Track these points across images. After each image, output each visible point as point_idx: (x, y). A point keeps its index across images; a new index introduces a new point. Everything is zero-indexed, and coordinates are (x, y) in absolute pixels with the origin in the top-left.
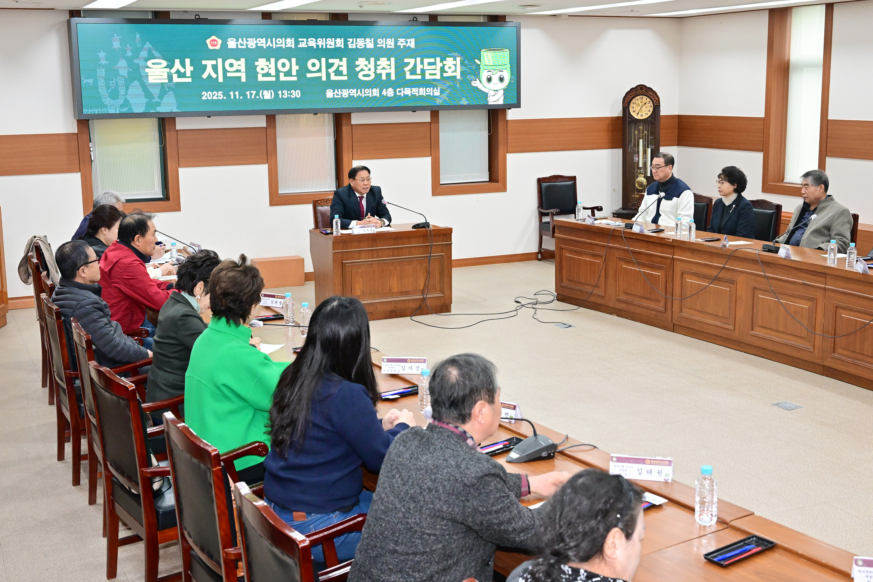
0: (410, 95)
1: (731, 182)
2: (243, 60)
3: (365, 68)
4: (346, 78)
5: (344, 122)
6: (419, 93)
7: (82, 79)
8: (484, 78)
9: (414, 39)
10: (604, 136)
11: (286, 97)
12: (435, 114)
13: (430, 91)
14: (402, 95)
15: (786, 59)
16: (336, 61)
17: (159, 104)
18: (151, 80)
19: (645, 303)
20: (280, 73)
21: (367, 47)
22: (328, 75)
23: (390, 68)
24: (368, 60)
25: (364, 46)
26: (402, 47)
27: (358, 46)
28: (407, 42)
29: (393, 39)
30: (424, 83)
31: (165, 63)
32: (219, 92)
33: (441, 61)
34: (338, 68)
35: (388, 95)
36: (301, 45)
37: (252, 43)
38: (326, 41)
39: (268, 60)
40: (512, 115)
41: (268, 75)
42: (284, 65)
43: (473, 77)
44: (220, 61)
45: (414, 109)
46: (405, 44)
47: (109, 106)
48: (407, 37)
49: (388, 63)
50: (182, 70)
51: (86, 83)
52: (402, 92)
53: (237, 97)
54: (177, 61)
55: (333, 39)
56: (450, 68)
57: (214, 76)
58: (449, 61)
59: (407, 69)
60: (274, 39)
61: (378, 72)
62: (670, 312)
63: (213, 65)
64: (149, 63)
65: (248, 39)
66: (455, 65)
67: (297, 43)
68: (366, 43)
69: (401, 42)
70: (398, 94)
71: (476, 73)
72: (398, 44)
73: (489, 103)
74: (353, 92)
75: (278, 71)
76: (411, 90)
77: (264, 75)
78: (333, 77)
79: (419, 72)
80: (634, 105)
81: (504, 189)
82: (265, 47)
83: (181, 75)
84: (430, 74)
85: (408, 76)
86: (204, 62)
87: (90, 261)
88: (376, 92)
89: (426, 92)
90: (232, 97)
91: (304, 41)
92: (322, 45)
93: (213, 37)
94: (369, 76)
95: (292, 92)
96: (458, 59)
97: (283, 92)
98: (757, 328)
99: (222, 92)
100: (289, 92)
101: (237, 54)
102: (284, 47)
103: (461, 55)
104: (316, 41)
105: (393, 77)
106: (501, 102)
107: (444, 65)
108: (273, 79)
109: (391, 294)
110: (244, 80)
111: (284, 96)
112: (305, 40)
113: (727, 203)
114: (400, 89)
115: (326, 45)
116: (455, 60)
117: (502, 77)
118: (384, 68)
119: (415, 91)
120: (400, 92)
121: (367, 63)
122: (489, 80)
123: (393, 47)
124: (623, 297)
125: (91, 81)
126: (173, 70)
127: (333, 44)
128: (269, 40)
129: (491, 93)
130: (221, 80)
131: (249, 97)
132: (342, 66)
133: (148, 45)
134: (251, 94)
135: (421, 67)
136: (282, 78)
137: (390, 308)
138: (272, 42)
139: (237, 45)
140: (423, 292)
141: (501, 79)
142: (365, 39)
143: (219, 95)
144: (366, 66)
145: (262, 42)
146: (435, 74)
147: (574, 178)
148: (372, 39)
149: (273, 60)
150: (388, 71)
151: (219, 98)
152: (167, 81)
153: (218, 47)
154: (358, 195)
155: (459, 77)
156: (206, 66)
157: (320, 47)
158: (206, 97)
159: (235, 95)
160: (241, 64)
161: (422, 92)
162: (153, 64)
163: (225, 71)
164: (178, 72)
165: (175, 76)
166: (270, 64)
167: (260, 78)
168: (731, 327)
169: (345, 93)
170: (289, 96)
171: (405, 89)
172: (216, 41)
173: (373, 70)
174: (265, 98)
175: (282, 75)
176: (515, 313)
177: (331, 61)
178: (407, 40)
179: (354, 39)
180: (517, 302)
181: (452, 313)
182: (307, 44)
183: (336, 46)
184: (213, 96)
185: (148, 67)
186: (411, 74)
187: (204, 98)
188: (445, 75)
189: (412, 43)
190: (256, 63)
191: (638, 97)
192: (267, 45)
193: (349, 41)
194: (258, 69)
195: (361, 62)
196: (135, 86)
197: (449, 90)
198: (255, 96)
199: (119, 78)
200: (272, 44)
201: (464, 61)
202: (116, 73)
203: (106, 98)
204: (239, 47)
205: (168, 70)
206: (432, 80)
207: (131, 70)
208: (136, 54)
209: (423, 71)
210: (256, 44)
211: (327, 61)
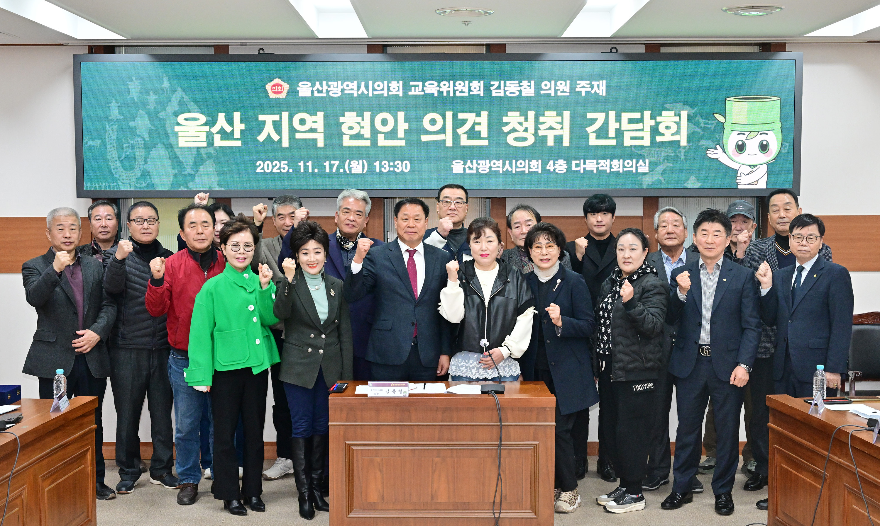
0: (595, 171)
2: (320, 115)
3: (518, 127)
4: (485, 143)
6: (611, 167)
7: (86, 140)
8: (731, 146)
9: (604, 82)
11: (386, 170)
12: (651, 203)
13: (630, 165)
14: (582, 171)
16: (471, 117)
17: (192, 177)
18: (182, 143)
20: (379, 135)
21: (524, 94)
22: (456, 137)
23: (562, 128)
24: (524, 114)
25: (517, 93)
26: (583, 94)
27: (508, 93)
28: (592, 87)
29: (568, 82)
30: (620, 152)
31: (203, 119)
32: (283, 162)
33: (653, 117)
34: (473, 127)
35: (557, 171)
36: (413, 92)
37: (335, 89)
38: (454, 85)
39: (360, 115)
41: (359, 136)
42: (384, 122)
43: (709, 143)
44: (285, 115)
46: (590, 89)
47: (121, 178)
48: (593, 77)
49: (559, 119)
50: (228, 129)
51: (91, 146)
52: (582, 166)
53: (310, 170)
54: (221, 116)
55: (467, 82)
56: (668, 128)
57: (276, 137)
58: (667, 117)
59: (590, 129)
60: (370, 83)
61: (541, 133)
63: (274, 123)
64: (181, 119)
65: (330, 83)
66: (678, 124)
67: (407, 88)
68: (522, 88)
69: (583, 86)
70: (574, 168)
71: (716, 134)
72: (577, 90)
73: (740, 187)
74: (498, 165)
75: (374, 132)
76: (598, 163)
77: (352, 137)
78: (464, 141)
79: (612, 133)
82: (355, 95)
83: (225, 135)
84: (632, 138)
85: (593, 141)
86: (261, 118)
88: (536, 165)
89: (624, 167)
90: (302, 170)
91: (418, 86)
92: (448, 92)
93: (277, 81)
94: (525, 139)
95: (396, 163)
96: (684, 114)
97: (383, 163)
99: (286, 162)
100: (392, 164)
101: (311, 105)
102: (386, 95)
103: (687, 103)
104: (439, 86)
105: (566, 143)
106: (762, 185)
107: (658, 124)
108: (368, 143)
110: (321, 144)
111: (383, 169)
112: (420, 84)
114: (578, 162)
115: (455, 91)
116: (678, 115)
117: (765, 143)
118: (551, 128)
119: (604, 164)
120: (578, 165)
121: (522, 119)
122: (741, 148)
123: (568, 94)
125: (97, 143)
126: (215, 129)
127: (466, 89)
128: (363, 84)
129: (744, 169)
130: (286, 143)
131: (328, 170)
132: (479, 124)
133: (180, 93)
134: (331, 166)
135: (617, 125)
136: (382, 141)
138: (367, 88)
139: (312, 92)
141: (764, 147)
142: (520, 82)
143: (284, 166)
144: (521, 124)
145: (351, 87)
146: (642, 138)
148: (533, 82)
149: (367, 115)
150: (559, 132)
151: (282, 170)
152: (205, 145)
153: (283, 95)
155: (684, 143)
156: (264, 123)
157: (445, 94)
158: (263, 168)
159: (306, 168)
160: (318, 120)
161: (617, 165)
162: (186, 119)
163: (292, 131)
164: (222, 131)
165: (217, 137)
166: (363, 120)
167: (347, 142)
170: (392, 169)
171: (587, 161)
172: (281, 85)
173: (532, 130)
174: (354, 171)
175: (381, 137)
177: (461, 116)
178: (593, 83)
179: (502, 82)
182: (423, 90)
183: (471, 93)
184: (273, 167)
185: (178, 124)
186: (597, 138)
187: (259, 170)
188: (659, 139)
189: (601, 87)
190: (342, 119)
192: (360, 92)
193: (493, 85)
194: (344, 129)
195: (513, 118)
196: (160, 151)
197: (666, 164)
198: (338, 169)
199: (136, 139)
200: (368, 90)
201: (695, 115)
202: (133, 132)
203: (117, 168)
204: (316, 94)
205: (207, 128)
206: (635, 146)
207: (153, 128)
208: (162, 105)
209: (619, 133)
210: (343, 90)
211: (455, 117)
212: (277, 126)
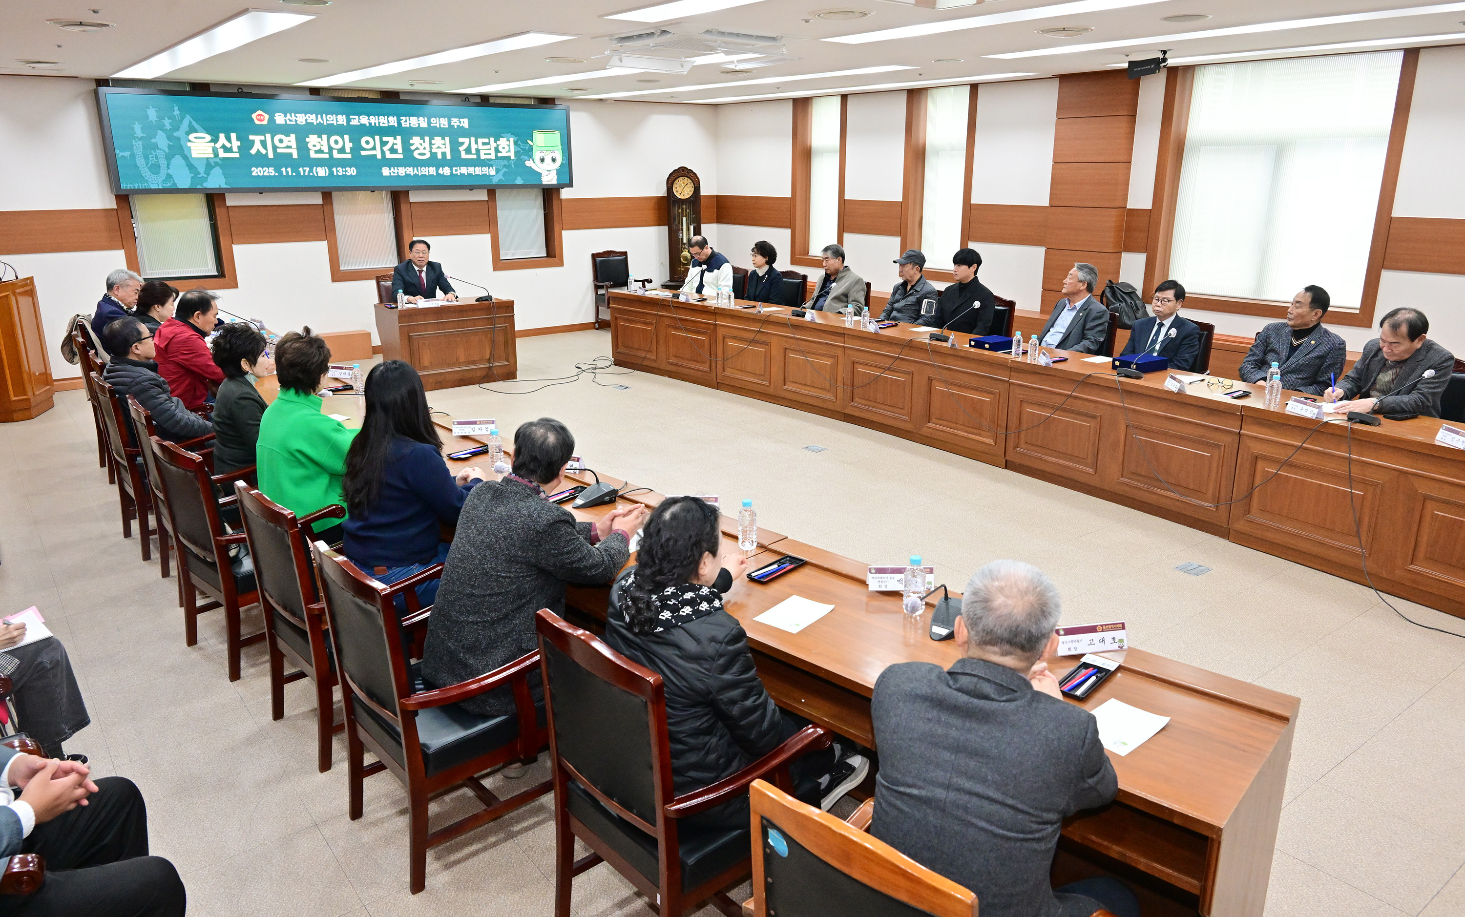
0: (466, 174)
1: (763, 255)
2: (293, 137)
3: (419, 147)
4: (401, 156)
5: (402, 200)
6: (475, 172)
7: (117, 152)
8: (537, 160)
9: (467, 119)
10: (651, 214)
11: (341, 174)
12: (491, 192)
13: (485, 170)
14: (459, 174)
15: (809, 145)
16: (390, 140)
17: (205, 180)
18: (194, 155)
19: (693, 365)
20: (334, 150)
21: (421, 126)
22: (383, 152)
23: (445, 148)
24: (423, 139)
25: (417, 125)
26: (455, 127)
27: (412, 125)
28: (460, 122)
29: (446, 119)
30: (479, 162)
31: (208, 138)
32: (270, 169)
33: (495, 142)
34: (392, 147)
35: (445, 174)
36: (353, 123)
37: (301, 119)
38: (378, 119)
39: (320, 137)
40: (565, 194)
41: (320, 151)
42: (336, 142)
43: (525, 157)
44: (268, 136)
45: (471, 188)
46: (459, 124)
47: (150, 180)
48: (460, 117)
49: (443, 142)
50: (228, 145)
51: (122, 156)
52: (459, 171)
53: (290, 174)
54: (222, 136)
55: (386, 117)
56: (503, 148)
57: (263, 152)
58: (503, 142)
59: (462, 148)
60: (324, 115)
61: (434, 150)
62: (715, 372)
63: (261, 141)
64: (192, 137)
65: (297, 115)
66: (509, 145)
67: (349, 120)
68: (420, 122)
69: (455, 122)
70: (454, 172)
71: (529, 152)
72: (452, 124)
73: (543, 183)
74: (410, 170)
75: (331, 149)
76: (468, 169)
77: (316, 152)
78: (388, 155)
79: (473, 151)
80: (677, 186)
81: (561, 264)
82: (315, 124)
83: (227, 150)
84: (485, 154)
85: (464, 156)
86: (251, 137)
87: (143, 337)
88: (432, 171)
89: (482, 171)
90: (285, 174)
91: (355, 119)
92: (375, 123)
93: (259, 112)
94: (424, 154)
95: (347, 169)
96: (512, 140)
97: (338, 169)
98: (788, 383)
100: (344, 169)
101: (286, 130)
102: (335, 124)
103: (513, 134)
104: (369, 119)
105: (449, 157)
106: (554, 182)
107: (498, 146)
108: (327, 156)
109: (457, 363)
110: (295, 156)
111: (338, 173)
112: (357, 117)
113: (761, 274)
114: (456, 168)
115: (379, 123)
116: (508, 140)
117: (554, 157)
118: (439, 147)
119: (471, 170)
120: (456, 170)
121: (422, 141)
122: (542, 160)
123: (447, 126)
124: (673, 360)
125: (127, 154)
126: (219, 145)
127: (386, 122)
128: (319, 116)
129: (544, 173)
130: (271, 156)
131: (302, 174)
132: (396, 144)
133: (188, 119)
134: (304, 171)
135: (476, 146)
136: (336, 155)
137: (457, 376)
138: (322, 118)
139: (285, 120)
140: (489, 361)
141: (554, 160)
142: (418, 118)
143: (271, 171)
144: (421, 144)
145: (312, 118)
146: (490, 154)
147: (625, 254)
148: (426, 118)
149: (324, 137)
150: (444, 150)
151: (270, 174)
152: (212, 156)
153: (265, 122)
154: (417, 269)
155: (513, 157)
156: (253, 141)
157: (373, 125)
158: (257, 173)
159: (287, 172)
160: (291, 140)
161: (478, 171)
162: (195, 138)
163: (275, 148)
164: (224, 147)
165: (221, 151)
166: (322, 140)
167: (313, 155)
168: (767, 383)
169: (402, 171)
170: (344, 173)
171: (461, 168)
172: (263, 116)
173: (428, 148)
174: (320, 175)
175: (335, 152)
176: (576, 378)
177: (385, 139)
178: (460, 120)
179: (407, 118)
180: (578, 368)
181: (518, 379)
182: (359, 122)
183: (389, 124)
184: (264, 172)
185: (190, 141)
186: (466, 154)
187: (254, 174)
188: (499, 155)
189: (465, 123)
190: (307, 140)
191: (681, 178)
192: (318, 122)
193: (402, 119)
194: (310, 146)
195: (416, 141)
196: (178, 160)
197: (505, 170)
198: (309, 173)
199: (158, 151)
200: (323, 120)
201: (517, 141)
202: (155, 147)
203: (146, 173)
204: (288, 122)
205: (212, 144)
206: (488, 159)
207: (171, 144)
208: (176, 127)
209: (478, 151)
210: (306, 120)
211: (381, 140)
212: (264, 143)
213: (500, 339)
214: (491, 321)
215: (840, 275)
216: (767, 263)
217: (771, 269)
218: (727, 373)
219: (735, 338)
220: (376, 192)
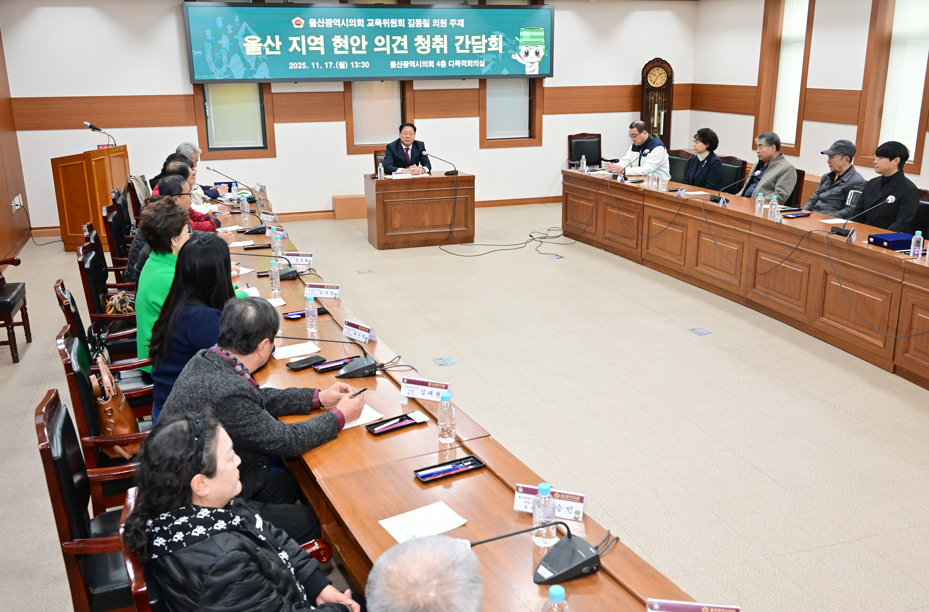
0: (460, 66)
1: (704, 142)
2: (322, 37)
3: (422, 44)
4: (406, 52)
5: (407, 88)
6: (467, 64)
7: (193, 51)
9: (463, 20)
10: (626, 101)
11: (357, 67)
12: (483, 81)
13: (476, 63)
14: (453, 67)
15: (779, 36)
16: (398, 38)
17: (255, 72)
18: (248, 53)
19: (623, 240)
20: (353, 48)
22: (392, 49)
23: (443, 44)
24: (425, 37)
25: (421, 26)
26: (453, 26)
27: (416, 26)
28: (457, 22)
29: (446, 20)
30: (471, 56)
31: (259, 39)
32: (303, 63)
33: (486, 38)
34: (400, 44)
35: (441, 66)
36: (369, 25)
37: (329, 23)
38: (390, 22)
39: (343, 37)
40: (548, 83)
41: (342, 49)
42: (355, 41)
43: (512, 51)
44: (303, 37)
45: (464, 78)
46: (456, 24)
47: (215, 73)
48: (458, 18)
49: (442, 39)
50: (273, 45)
51: (197, 54)
52: (453, 64)
53: (318, 67)
54: (269, 38)
55: (396, 20)
56: (493, 44)
57: (299, 49)
58: (493, 39)
59: (457, 45)
60: (347, 20)
61: (433, 47)
62: (640, 249)
63: (297, 41)
64: (246, 39)
65: (326, 20)
66: (498, 42)
67: (366, 23)
68: (423, 23)
69: (453, 22)
70: (450, 65)
71: (515, 47)
72: (450, 24)
73: (527, 73)
74: (413, 63)
75: (350, 46)
76: (461, 62)
77: (339, 49)
78: (396, 51)
79: (467, 47)
80: (651, 75)
81: (540, 144)
82: (340, 26)
83: (272, 49)
84: (477, 49)
85: (459, 51)
86: (290, 38)
87: (183, 193)
88: (431, 63)
89: (473, 64)
90: (314, 67)
91: (371, 22)
92: (387, 25)
93: (298, 18)
94: (425, 50)
95: (362, 63)
96: (501, 36)
97: (355, 63)
98: (700, 265)
99: (305, 63)
100: (360, 63)
101: (316, 32)
102: (355, 26)
103: (503, 31)
104: (382, 22)
105: (446, 52)
106: (536, 72)
107: (488, 42)
108: (347, 52)
109: (423, 227)
110: (323, 53)
111: (355, 66)
112: (373, 20)
113: (701, 160)
114: (451, 61)
115: (390, 25)
116: (498, 37)
117: (537, 51)
118: (438, 44)
119: (464, 62)
120: (451, 63)
121: (424, 39)
122: (527, 54)
123: (446, 26)
124: (608, 235)
125: (200, 53)
126: (266, 45)
127: (396, 23)
128: (343, 20)
129: (529, 65)
130: (304, 53)
131: (327, 67)
132: (403, 42)
133: (245, 24)
134: (329, 65)
135: (469, 43)
136: (354, 51)
137: (423, 238)
139: (317, 24)
140: (450, 226)
141: (537, 54)
142: (422, 19)
143: (303, 65)
144: (423, 42)
145: (337, 22)
146: (481, 49)
147: (599, 136)
148: (429, 20)
149: (346, 37)
150: (442, 46)
151: (303, 67)
152: (261, 53)
153: (301, 26)
154: (404, 147)
155: (501, 51)
156: (292, 41)
157: (385, 26)
158: (293, 66)
159: (316, 66)
160: (320, 40)
161: (470, 63)
162: (249, 39)
163: (307, 46)
164: (269, 46)
165: (267, 50)
166: (344, 40)
167: (336, 52)
168: (682, 263)
169: (406, 64)
170: (360, 66)
171: (456, 61)
172: (300, 21)
173: (429, 45)
174: (341, 68)
175: (354, 49)
176: (524, 245)
177: (394, 38)
178: (458, 20)
179: (414, 20)
180: (531, 236)
181: (475, 243)
182: (374, 24)
183: (399, 26)
184: (298, 66)
185: (245, 42)
186: (460, 49)
187: (291, 67)
188: (489, 49)
189: (461, 23)
190: (333, 40)
191: (655, 69)
192: (342, 25)
193: (409, 21)
194: (335, 45)
195: (419, 39)
196: (236, 58)
197: (493, 62)
198: (332, 66)
199: (222, 50)
200: (346, 23)
201: (506, 37)
202: (220, 47)
203: (213, 68)
204: (319, 26)
205: (261, 44)
206: (479, 54)
207: (232, 44)
208: (236, 32)
209: (471, 46)
210: (333, 24)
211: (391, 38)
212: (299, 43)
213: (461, 208)
214: (455, 192)
215: (771, 163)
216: (708, 149)
217: (712, 155)
218: (650, 251)
219: (659, 219)
220: (384, 81)
